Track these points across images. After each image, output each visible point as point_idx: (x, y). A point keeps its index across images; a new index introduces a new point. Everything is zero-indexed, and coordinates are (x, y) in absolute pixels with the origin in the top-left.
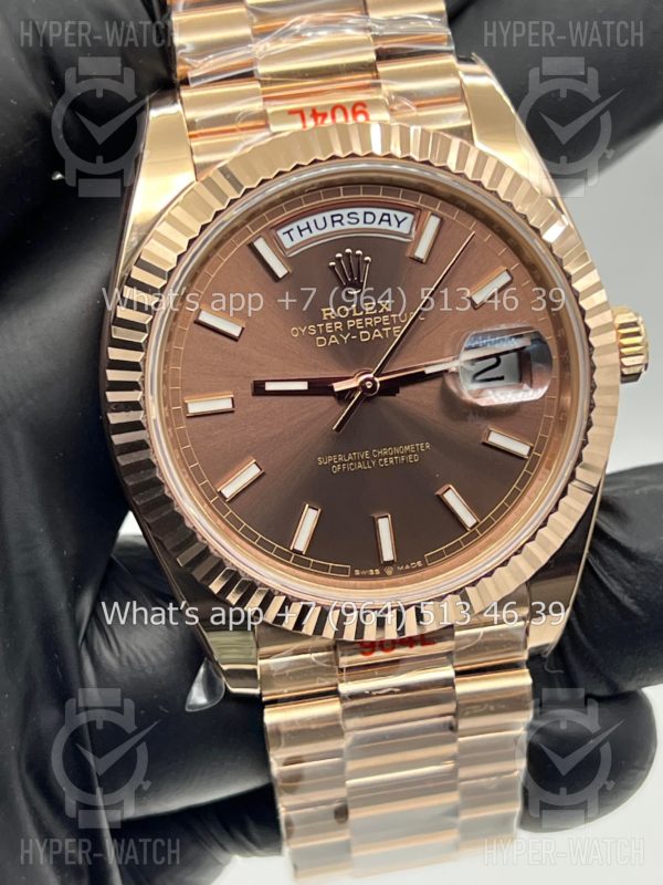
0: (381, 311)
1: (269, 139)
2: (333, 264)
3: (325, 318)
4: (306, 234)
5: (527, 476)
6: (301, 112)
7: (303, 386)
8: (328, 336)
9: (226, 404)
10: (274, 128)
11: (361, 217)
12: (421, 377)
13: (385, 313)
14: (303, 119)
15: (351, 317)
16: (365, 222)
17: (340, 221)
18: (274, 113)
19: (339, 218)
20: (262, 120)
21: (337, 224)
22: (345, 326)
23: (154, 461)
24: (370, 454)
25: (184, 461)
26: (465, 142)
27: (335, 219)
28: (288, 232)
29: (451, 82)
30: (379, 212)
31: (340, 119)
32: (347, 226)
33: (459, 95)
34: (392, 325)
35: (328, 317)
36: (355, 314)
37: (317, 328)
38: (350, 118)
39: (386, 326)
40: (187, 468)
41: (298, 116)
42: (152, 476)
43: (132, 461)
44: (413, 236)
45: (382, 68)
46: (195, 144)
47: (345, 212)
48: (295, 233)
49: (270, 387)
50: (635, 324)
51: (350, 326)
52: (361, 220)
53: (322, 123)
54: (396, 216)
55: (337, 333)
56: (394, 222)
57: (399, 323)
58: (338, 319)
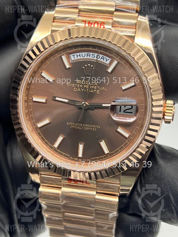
0: (95, 85)
2: (83, 68)
4: (79, 57)
5: (127, 143)
7: (67, 101)
8: (78, 88)
9: (44, 101)
11: (96, 56)
13: (96, 85)
15: (85, 84)
17: (89, 56)
19: (89, 55)
22: (83, 86)
24: (82, 125)
25: (29, 114)
27: (88, 55)
28: (74, 55)
30: (101, 56)
31: (96, 26)
32: (91, 58)
34: (97, 90)
35: (79, 83)
36: (87, 84)
37: (75, 85)
38: (99, 26)
40: (30, 116)
41: (84, 23)
47: (91, 54)
48: (76, 56)
49: (57, 99)
50: (172, 107)
51: (85, 87)
52: (96, 57)
53: (91, 26)
54: (106, 58)
55: (80, 88)
56: (105, 60)
57: (99, 90)
58: (82, 84)
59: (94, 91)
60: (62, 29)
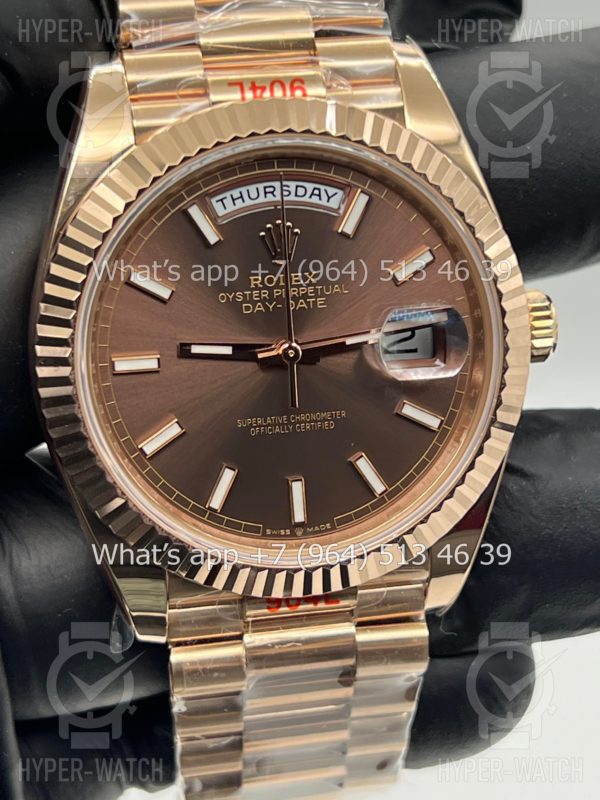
1: (209, 109)
2: (263, 234)
3: (253, 286)
4: (239, 204)
5: (436, 448)
6: (240, 84)
7: (228, 351)
8: (254, 303)
9: (153, 364)
10: (214, 98)
11: (293, 190)
12: (342, 348)
13: (311, 284)
14: (242, 91)
15: (277, 286)
16: (296, 195)
17: (272, 193)
18: (215, 83)
19: (272, 189)
20: (202, 88)
21: (269, 196)
22: (271, 294)
23: (80, 416)
24: (288, 418)
25: (108, 417)
26: (397, 123)
27: (268, 190)
28: (222, 200)
29: (387, 62)
30: (310, 187)
31: (278, 93)
32: (279, 198)
33: (392, 76)
34: (316, 297)
35: (256, 285)
36: (281, 284)
37: (244, 296)
38: (288, 93)
39: (311, 297)
40: (111, 424)
41: (238, 88)
42: (77, 430)
43: (58, 415)
44: (341, 212)
45: (320, 44)
46: (136, 107)
47: (277, 184)
48: (228, 202)
49: (195, 349)
50: (547, 308)
51: (276, 295)
52: (293, 193)
53: (261, 96)
54: (326, 191)
55: (263, 301)
56: (324, 197)
57: (323, 295)
58: (265, 287)
59: (308, 303)
60: (172, 120)
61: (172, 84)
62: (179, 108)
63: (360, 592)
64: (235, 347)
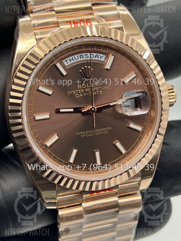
0: (96, 86)
1: (60, 31)
2: (80, 71)
3: (78, 88)
4: (72, 61)
5: (141, 137)
7: (72, 110)
8: (79, 94)
9: (48, 116)
10: (61, 27)
12: (109, 106)
14: (71, 24)
15: (86, 88)
16: (90, 57)
18: (61, 22)
19: (82, 56)
20: (57, 24)
21: (82, 58)
22: (85, 91)
24: (93, 131)
25: (34, 135)
26: (121, 32)
28: (66, 61)
29: (115, 12)
30: (95, 54)
31: (82, 24)
32: (85, 59)
33: (118, 16)
34: (99, 90)
35: (79, 88)
36: (88, 87)
37: (76, 92)
38: (86, 24)
39: (98, 91)
40: (35, 137)
41: (69, 23)
43: (18, 135)
44: (105, 62)
45: (93, 8)
46: (35, 31)
47: (84, 54)
48: (68, 61)
49: (61, 110)
50: (172, 89)
51: (86, 91)
53: (77, 26)
54: (100, 55)
55: (82, 93)
56: (99, 57)
57: (101, 90)
58: (83, 88)
59: (97, 93)
60: (49, 35)
61: (47, 24)
62: (50, 31)
63: (119, 186)
64: (74, 109)
